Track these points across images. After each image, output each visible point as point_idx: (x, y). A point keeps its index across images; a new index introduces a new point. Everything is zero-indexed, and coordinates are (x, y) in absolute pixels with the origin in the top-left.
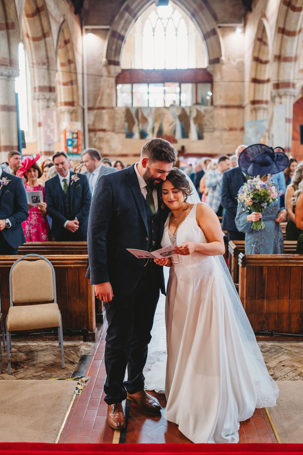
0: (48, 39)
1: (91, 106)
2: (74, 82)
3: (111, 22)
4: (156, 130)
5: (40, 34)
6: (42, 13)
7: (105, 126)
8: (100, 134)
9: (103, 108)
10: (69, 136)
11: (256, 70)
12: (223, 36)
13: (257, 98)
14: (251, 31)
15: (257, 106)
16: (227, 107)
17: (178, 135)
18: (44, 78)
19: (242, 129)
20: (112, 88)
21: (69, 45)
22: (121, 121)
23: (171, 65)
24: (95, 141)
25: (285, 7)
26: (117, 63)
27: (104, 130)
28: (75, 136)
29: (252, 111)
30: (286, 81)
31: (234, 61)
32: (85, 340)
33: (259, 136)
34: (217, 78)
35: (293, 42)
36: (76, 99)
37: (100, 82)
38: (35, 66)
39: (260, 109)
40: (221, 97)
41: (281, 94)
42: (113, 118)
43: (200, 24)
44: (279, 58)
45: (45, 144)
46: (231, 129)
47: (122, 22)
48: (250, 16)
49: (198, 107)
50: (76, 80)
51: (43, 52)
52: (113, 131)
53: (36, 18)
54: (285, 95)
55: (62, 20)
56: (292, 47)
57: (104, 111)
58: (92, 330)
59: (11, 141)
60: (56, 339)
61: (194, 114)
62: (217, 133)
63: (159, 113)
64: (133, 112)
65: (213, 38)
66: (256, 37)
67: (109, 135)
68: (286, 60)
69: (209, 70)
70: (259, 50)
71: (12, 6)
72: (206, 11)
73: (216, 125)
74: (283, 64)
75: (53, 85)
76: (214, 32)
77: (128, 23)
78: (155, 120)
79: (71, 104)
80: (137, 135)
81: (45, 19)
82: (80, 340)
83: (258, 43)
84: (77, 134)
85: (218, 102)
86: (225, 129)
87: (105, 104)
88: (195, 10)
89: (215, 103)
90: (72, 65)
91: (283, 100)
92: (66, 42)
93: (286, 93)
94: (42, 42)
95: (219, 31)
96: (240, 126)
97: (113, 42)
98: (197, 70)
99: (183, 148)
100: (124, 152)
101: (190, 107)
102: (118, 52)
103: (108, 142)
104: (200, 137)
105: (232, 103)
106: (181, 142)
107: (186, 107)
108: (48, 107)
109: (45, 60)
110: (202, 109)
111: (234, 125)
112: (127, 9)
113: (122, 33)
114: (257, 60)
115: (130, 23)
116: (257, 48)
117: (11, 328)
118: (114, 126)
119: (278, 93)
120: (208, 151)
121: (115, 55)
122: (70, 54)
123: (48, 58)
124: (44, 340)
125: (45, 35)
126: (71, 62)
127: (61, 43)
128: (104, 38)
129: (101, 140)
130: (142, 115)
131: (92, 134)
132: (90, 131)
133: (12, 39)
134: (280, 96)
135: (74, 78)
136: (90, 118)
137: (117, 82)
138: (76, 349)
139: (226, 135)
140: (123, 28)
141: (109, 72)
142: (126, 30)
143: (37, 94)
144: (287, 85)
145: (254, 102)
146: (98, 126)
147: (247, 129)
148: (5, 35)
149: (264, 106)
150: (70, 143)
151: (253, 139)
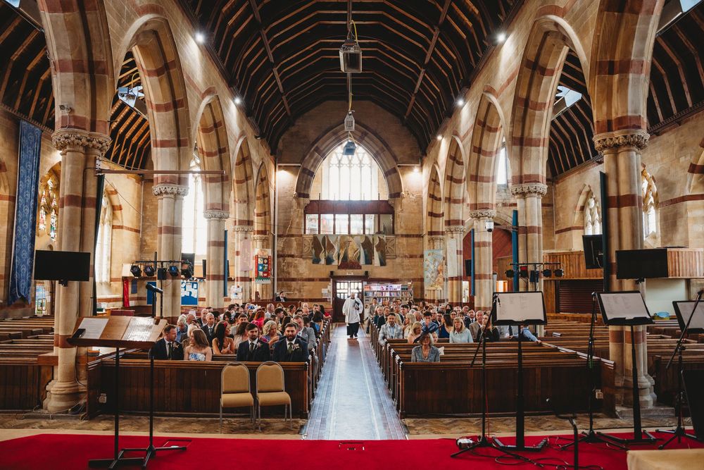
0: (249, 181)
1: (281, 233)
2: (267, 213)
3: (302, 160)
4: (341, 257)
5: (244, 178)
6: (247, 162)
7: (293, 252)
8: (289, 260)
9: (292, 236)
10: (260, 261)
11: (432, 205)
12: (403, 174)
13: (434, 230)
14: (427, 171)
15: (434, 236)
16: (407, 236)
17: (362, 261)
18: (244, 213)
19: (422, 256)
20: (301, 217)
21: (264, 182)
22: (308, 247)
23: (356, 197)
24: (284, 266)
25: (451, 161)
26: (307, 196)
27: (292, 256)
28: (266, 261)
29: (429, 240)
30: (456, 219)
31: (413, 195)
32: (301, 418)
33: (437, 264)
34: (398, 210)
35: (460, 187)
36: (268, 229)
37: (290, 212)
38: (237, 204)
39: (437, 239)
40: (401, 227)
41: (452, 230)
42: (300, 245)
43: (381, 164)
44: (449, 200)
45: (241, 271)
46: (411, 257)
47: (312, 161)
48: (426, 159)
49: (381, 236)
50: (269, 211)
51: (245, 192)
52: (301, 257)
53: (242, 165)
54: (456, 231)
55: (261, 163)
56: (459, 193)
57: (293, 238)
58: (306, 411)
60: (283, 417)
61: (377, 242)
62: (398, 260)
63: (345, 241)
64: (320, 239)
65: (393, 176)
66: (431, 177)
67: (297, 261)
68: (456, 201)
69: (390, 202)
70: (434, 189)
71: (228, 163)
72: (387, 152)
73: (398, 253)
74: (452, 205)
75: (251, 219)
76: (394, 171)
77: (317, 161)
78: (341, 247)
79: (263, 232)
80: (323, 261)
81: (249, 166)
82: (297, 418)
83: (433, 183)
84: (267, 259)
85: (399, 231)
86: (406, 256)
87: (294, 232)
88: (377, 152)
89: (396, 233)
90: (266, 199)
91: (455, 235)
92: (262, 180)
93: (457, 229)
94: (245, 184)
95: (398, 169)
96: (420, 253)
97: (303, 177)
98: (379, 202)
99: (367, 273)
100: (311, 277)
101: (373, 235)
102: (308, 185)
103: (296, 267)
104: (383, 263)
105: (412, 233)
106: (365, 268)
107: (369, 235)
108: (246, 238)
109: (246, 199)
110: (384, 237)
111: (415, 253)
112: (317, 150)
113: (312, 170)
114: (432, 197)
115: (319, 161)
116: (432, 187)
117: (262, 404)
118: (302, 252)
119: (450, 229)
120: (390, 276)
121: (305, 189)
122: (266, 189)
123: (248, 196)
124: (275, 418)
125: (247, 179)
126: (265, 196)
127: (259, 180)
128: (295, 174)
129: (289, 265)
130: (329, 242)
131: (281, 259)
132: (279, 256)
133: (225, 188)
134: (452, 232)
135: (267, 210)
136: (279, 244)
137: (305, 213)
138: (297, 422)
139: (406, 261)
140: (312, 166)
141: (299, 204)
142: (315, 167)
143: (237, 227)
144: (457, 222)
145: (431, 233)
146: (286, 252)
147: (426, 256)
148: (221, 186)
149: (440, 237)
150: (261, 268)
151: (432, 267)
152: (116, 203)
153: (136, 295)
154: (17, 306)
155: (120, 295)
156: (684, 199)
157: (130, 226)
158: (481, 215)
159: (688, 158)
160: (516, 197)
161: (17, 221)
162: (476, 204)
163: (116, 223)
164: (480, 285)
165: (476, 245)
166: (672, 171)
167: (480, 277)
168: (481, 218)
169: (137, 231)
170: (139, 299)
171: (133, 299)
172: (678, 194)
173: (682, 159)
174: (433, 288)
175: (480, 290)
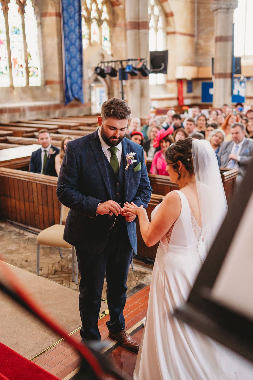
59: (226, 69)
152: (168, 11)
153: (191, 95)
154: (73, 106)
155: (174, 95)
157: (183, 30)
161: (65, 34)
163: (170, 30)
169: (192, 36)
170: (195, 98)
171: (188, 98)
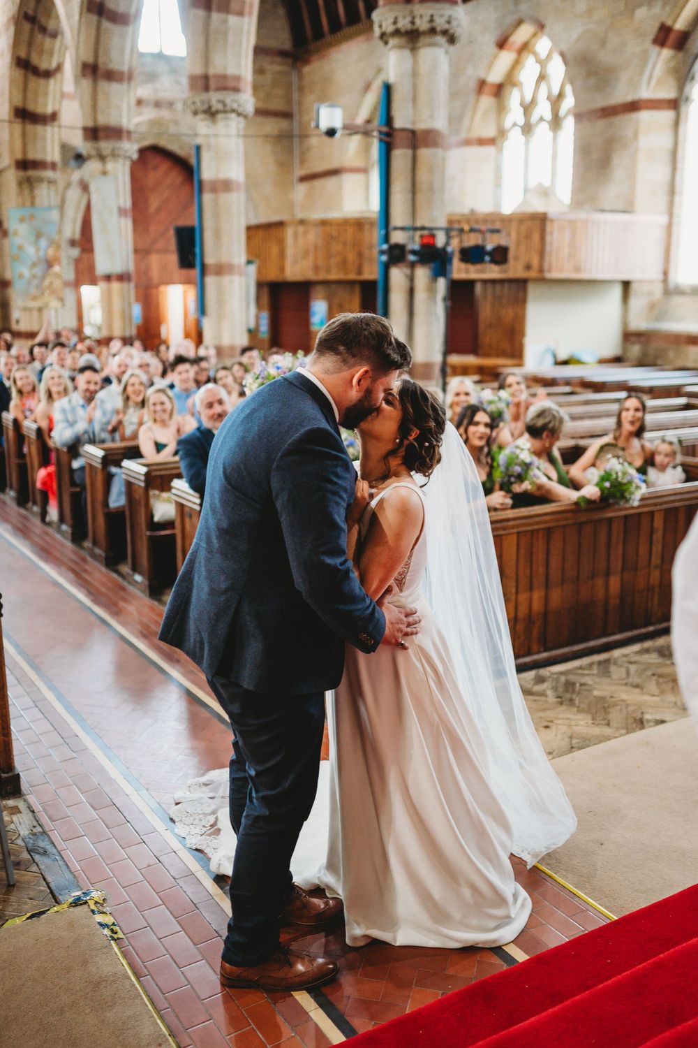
11: (25, 90)
13: (31, 155)
15: (32, 173)
29: (20, 184)
30: (112, 125)
33: (43, 243)
35: (122, 35)
39: (40, 180)
41: (104, 153)
44: (94, 71)
54: (114, 155)
56: (122, 50)
66: (19, 10)
68: (111, 76)
70: (30, 44)
74: (103, 85)
83: (27, 26)
91: (110, 166)
93: (117, 151)
114: (26, 66)
119: (98, 150)
134: (102, 158)
144: (116, 133)
145: (24, 165)
147: (13, 225)
149: (49, 174)
151: (31, 250)
156: (634, 106)
158: (220, 107)
159: (657, 9)
160: (392, 42)
162: (206, 78)
164: (220, 289)
165: (206, 187)
166: (613, 41)
167: (221, 270)
168: (219, 116)
172: (621, 95)
173: (641, 13)
174: (36, 304)
175: (221, 303)
